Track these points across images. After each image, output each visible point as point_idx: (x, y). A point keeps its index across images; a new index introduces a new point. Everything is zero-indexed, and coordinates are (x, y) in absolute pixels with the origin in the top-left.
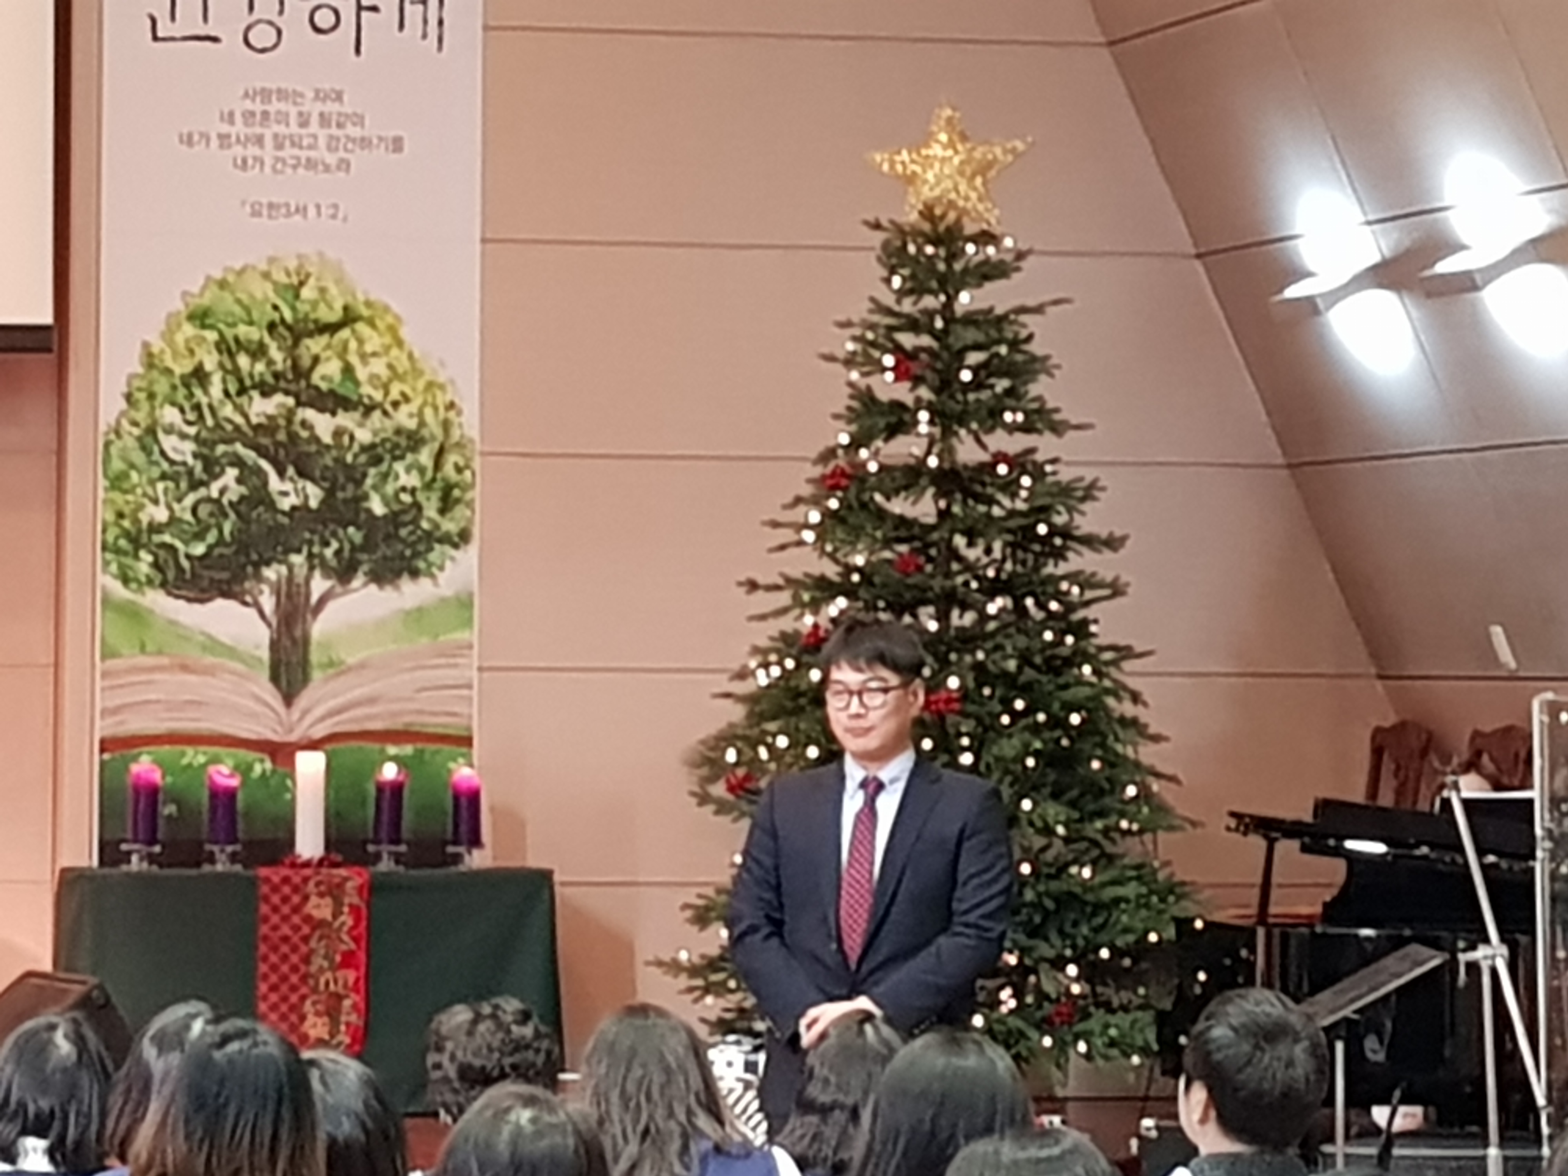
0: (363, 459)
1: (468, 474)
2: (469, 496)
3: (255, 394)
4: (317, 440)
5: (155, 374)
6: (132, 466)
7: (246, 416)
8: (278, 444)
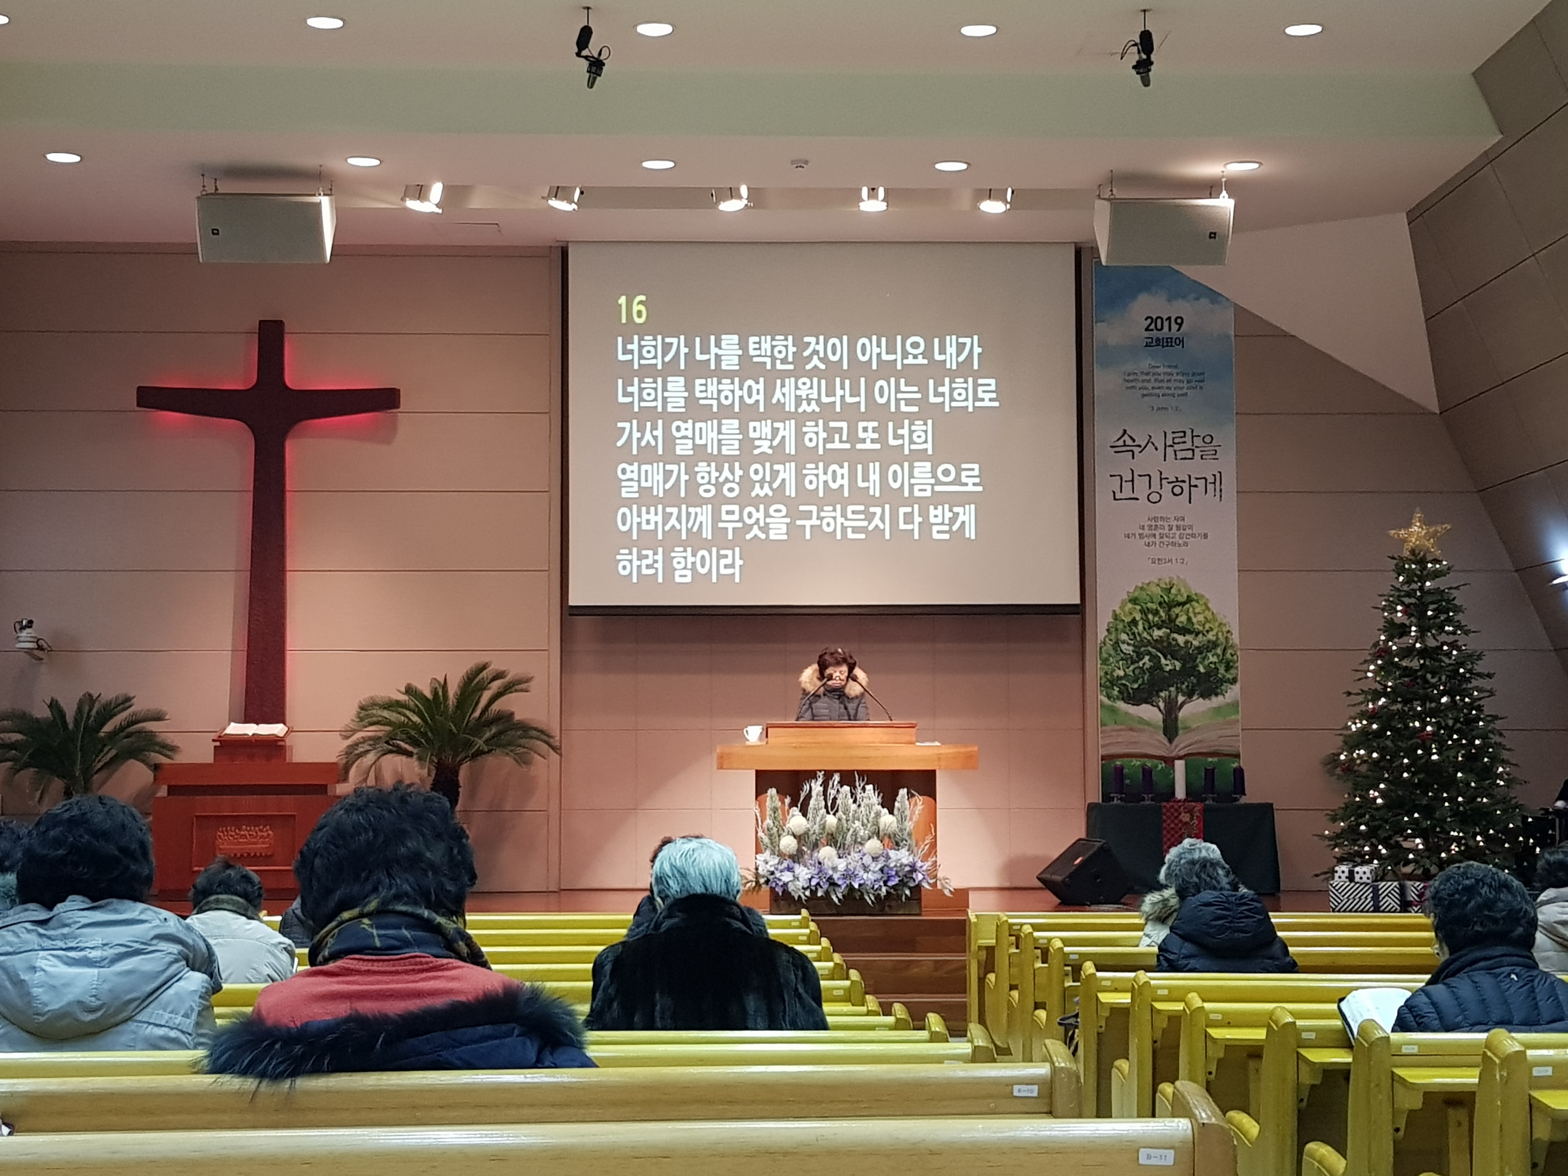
0: (1196, 652)
1: (1235, 657)
2: (1236, 665)
3: (1155, 628)
4: (1179, 645)
5: (1118, 622)
6: (1110, 655)
7: (1151, 636)
8: (1164, 647)
